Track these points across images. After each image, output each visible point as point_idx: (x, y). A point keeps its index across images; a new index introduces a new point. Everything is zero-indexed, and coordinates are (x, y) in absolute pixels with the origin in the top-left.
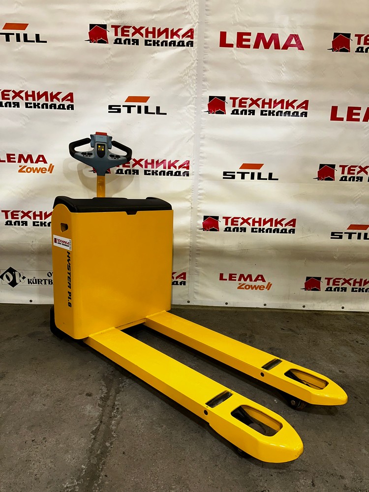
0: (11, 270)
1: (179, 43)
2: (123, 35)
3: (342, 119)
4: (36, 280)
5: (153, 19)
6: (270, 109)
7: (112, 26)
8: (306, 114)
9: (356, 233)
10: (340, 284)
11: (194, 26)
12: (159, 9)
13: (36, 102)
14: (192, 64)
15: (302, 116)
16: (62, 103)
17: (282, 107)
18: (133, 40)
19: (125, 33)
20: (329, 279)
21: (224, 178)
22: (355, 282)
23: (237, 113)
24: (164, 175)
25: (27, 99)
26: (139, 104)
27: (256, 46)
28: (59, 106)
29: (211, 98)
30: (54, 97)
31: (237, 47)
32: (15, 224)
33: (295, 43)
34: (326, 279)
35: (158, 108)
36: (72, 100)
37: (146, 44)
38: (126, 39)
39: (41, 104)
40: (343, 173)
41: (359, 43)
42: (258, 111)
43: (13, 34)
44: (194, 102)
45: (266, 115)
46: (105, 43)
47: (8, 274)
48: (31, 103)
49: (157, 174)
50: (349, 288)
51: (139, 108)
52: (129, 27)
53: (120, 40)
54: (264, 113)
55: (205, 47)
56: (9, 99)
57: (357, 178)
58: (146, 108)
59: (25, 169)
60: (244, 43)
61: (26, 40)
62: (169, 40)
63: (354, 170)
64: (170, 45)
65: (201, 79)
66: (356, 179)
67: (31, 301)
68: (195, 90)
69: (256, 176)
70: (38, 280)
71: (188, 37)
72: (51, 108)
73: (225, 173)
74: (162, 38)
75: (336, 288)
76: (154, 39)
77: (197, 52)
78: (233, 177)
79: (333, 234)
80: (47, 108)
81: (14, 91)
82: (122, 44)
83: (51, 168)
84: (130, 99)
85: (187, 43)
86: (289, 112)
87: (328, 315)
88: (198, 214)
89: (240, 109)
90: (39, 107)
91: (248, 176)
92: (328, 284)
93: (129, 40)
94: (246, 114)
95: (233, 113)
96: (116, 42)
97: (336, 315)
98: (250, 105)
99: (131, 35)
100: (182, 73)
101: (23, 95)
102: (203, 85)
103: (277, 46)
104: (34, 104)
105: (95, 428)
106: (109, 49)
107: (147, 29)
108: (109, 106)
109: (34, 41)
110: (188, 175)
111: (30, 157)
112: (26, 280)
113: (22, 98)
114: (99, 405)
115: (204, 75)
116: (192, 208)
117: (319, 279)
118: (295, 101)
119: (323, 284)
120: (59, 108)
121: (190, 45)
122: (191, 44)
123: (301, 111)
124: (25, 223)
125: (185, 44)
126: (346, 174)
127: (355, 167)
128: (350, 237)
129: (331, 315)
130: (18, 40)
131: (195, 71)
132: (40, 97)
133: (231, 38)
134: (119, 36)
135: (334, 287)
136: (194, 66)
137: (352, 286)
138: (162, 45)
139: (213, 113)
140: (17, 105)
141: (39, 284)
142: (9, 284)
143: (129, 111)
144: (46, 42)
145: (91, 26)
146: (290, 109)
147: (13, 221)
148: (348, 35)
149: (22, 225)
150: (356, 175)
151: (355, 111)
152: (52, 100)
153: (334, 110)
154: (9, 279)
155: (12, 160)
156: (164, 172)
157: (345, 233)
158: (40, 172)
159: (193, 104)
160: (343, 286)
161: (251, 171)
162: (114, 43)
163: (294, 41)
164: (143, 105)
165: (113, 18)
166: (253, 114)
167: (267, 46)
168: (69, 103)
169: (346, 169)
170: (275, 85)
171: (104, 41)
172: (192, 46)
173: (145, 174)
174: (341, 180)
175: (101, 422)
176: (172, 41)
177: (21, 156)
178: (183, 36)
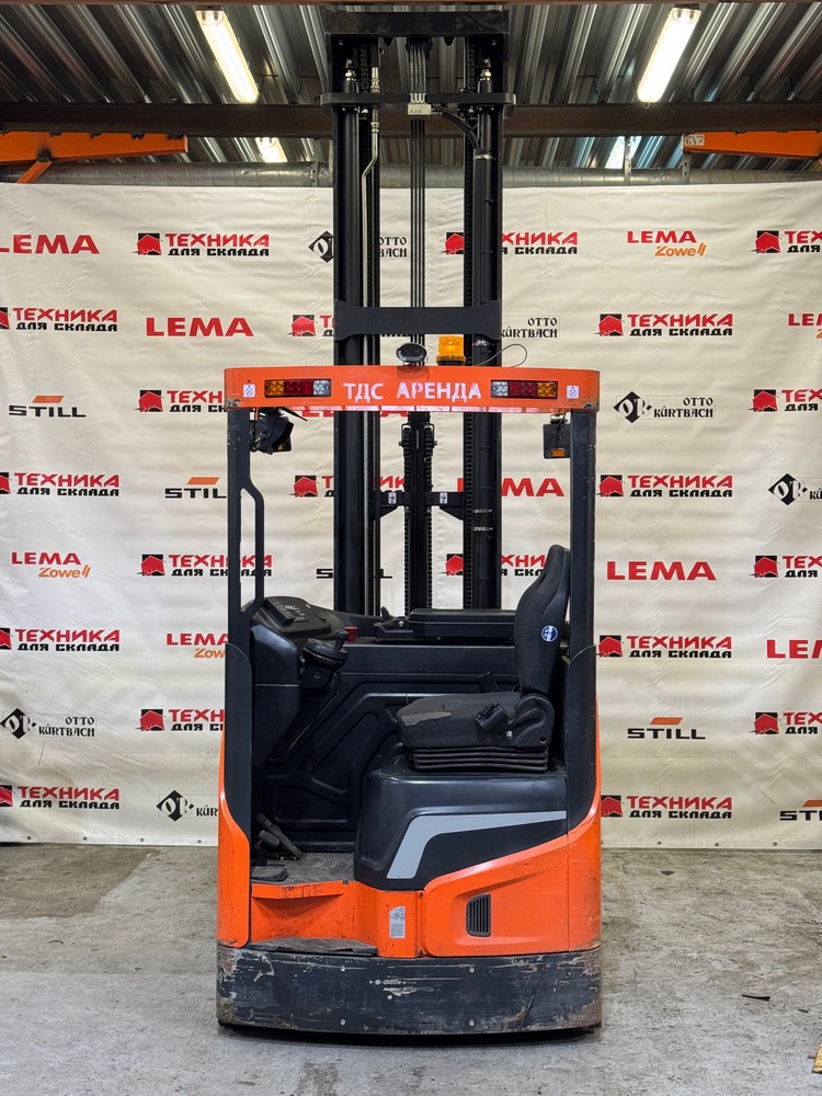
0: (175, 796)
3: (622, 578)
4: (208, 810)
6: (527, 568)
7: (323, 477)
9: (663, 730)
10: (650, 805)
17: (543, 565)
20: (633, 800)
22: (672, 802)
25: (213, 565)
29: (449, 556)
30: (248, 561)
32: (185, 729)
33: (553, 489)
34: (628, 798)
36: (270, 565)
41: (634, 485)
43: (200, 490)
45: (522, 575)
46: (314, 496)
47: (170, 801)
48: (217, 570)
50: (665, 811)
53: (333, 492)
56: (190, 566)
57: (654, 652)
59: (203, 653)
61: (215, 495)
63: (648, 642)
66: (652, 654)
67: (199, 842)
70: (212, 809)
75: (645, 812)
81: (197, 557)
92: (633, 806)
101: (208, 560)
103: (530, 493)
108: (318, 570)
109: (225, 497)
111: (211, 637)
113: (206, 564)
117: (619, 798)
119: (626, 807)
120: (253, 574)
124: (200, 727)
126: (637, 648)
127: (649, 638)
134: (332, 488)
135: (641, 811)
137: (669, 809)
139: (453, 575)
140: (200, 572)
142: (170, 816)
147: (183, 724)
148: (619, 477)
149: (195, 730)
150: (651, 649)
152: (244, 566)
153: (611, 566)
154: (169, 808)
155: (186, 642)
157: (648, 730)
160: (655, 809)
162: (326, 496)
163: (551, 486)
166: (506, 575)
167: (517, 492)
168: (266, 568)
169: (637, 641)
171: (313, 494)
174: (632, 655)
177: (199, 637)
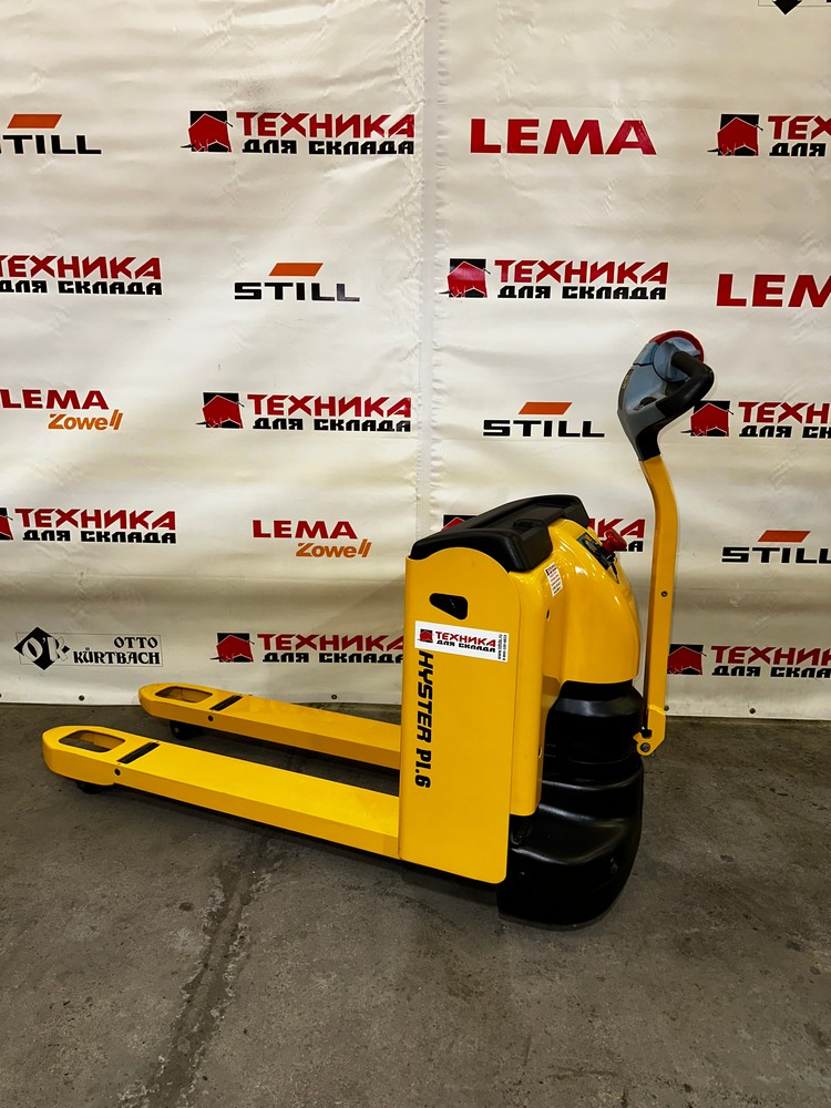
0: (39, 634)
1: (383, 146)
2: (262, 132)
3: (742, 302)
4: (90, 653)
5: (325, 98)
6: (583, 285)
7: (239, 115)
8: (662, 293)
9: (778, 549)
10: (746, 659)
11: (414, 109)
12: (338, 76)
13: (82, 280)
14: (412, 190)
15: (653, 297)
16: (137, 281)
17: (610, 280)
18: (284, 143)
19: (266, 129)
20: (720, 650)
21: (486, 434)
22: (779, 655)
23: (512, 295)
24: (357, 429)
25: (62, 274)
26: (300, 279)
27: (551, 148)
28: (131, 287)
29: (454, 263)
30: (119, 268)
31: (509, 151)
32: (44, 538)
33: (636, 140)
34: (713, 648)
35: (341, 288)
36: (156, 274)
37: (312, 151)
38: (269, 142)
39: (92, 284)
40: (747, 419)
41: (778, 135)
42: (557, 289)
43: (30, 137)
44: (417, 273)
45: (574, 296)
46: (225, 150)
47: (33, 641)
48: (70, 283)
49: (341, 428)
50: (766, 668)
51: (301, 287)
52: (275, 115)
53: (256, 143)
54: (570, 292)
55: (438, 154)
56: (24, 274)
57: (780, 429)
58: (316, 287)
59: (61, 422)
60: (524, 143)
61: (56, 149)
62: (362, 141)
63: (772, 413)
64: (364, 152)
65: (430, 223)
66: (776, 433)
67: (82, 698)
68: (418, 246)
69: (555, 429)
70: (96, 654)
71: (402, 132)
72: (113, 291)
73: (488, 424)
74: (347, 136)
75: (737, 668)
76: (329, 139)
77: (423, 165)
78: (506, 432)
79: (727, 551)
80: (104, 291)
81: (34, 259)
82: (260, 151)
83: (117, 419)
84: (280, 269)
85: (400, 146)
86: (626, 289)
87: (719, 727)
88: (432, 511)
89: (518, 286)
90: (88, 291)
91: (538, 430)
92: (719, 659)
93: (275, 143)
94: (530, 296)
95: (502, 295)
96: (247, 149)
97: (739, 726)
98: (540, 277)
99: (278, 132)
100: (389, 211)
101: (53, 265)
102: (437, 236)
103: (596, 148)
104: (78, 284)
105: (192, 978)
106: (234, 163)
107: (313, 119)
108: (236, 284)
109: (73, 152)
110: (408, 428)
111: (71, 395)
112: (70, 654)
113: (51, 272)
114: (205, 929)
115: (437, 214)
116: (418, 498)
117: (699, 648)
118: (637, 265)
119: (708, 660)
120: (131, 291)
121: (406, 151)
122: (408, 147)
123: (651, 286)
124: (66, 535)
125: (396, 148)
126: (753, 421)
127: (775, 405)
128: (765, 559)
129: (725, 727)
130: (41, 149)
131: (419, 206)
132: (88, 269)
133: (496, 133)
134: (255, 135)
135: (731, 666)
136: (415, 194)
137: (772, 665)
138: (347, 152)
139: (460, 296)
140: (41, 286)
141: (97, 661)
142: (36, 662)
143: (279, 295)
144: (99, 152)
145: (195, 115)
146: (628, 283)
147: (41, 530)
148: (754, 119)
149: (59, 539)
150: (775, 424)
151: (771, 285)
152: (115, 275)
153: (725, 282)
154: (34, 652)
155: (34, 402)
156: (357, 422)
157: (754, 549)
158: (94, 427)
159: (417, 277)
160: (753, 664)
161: (544, 418)
162: (244, 151)
163: (634, 136)
164: (308, 281)
165: (239, 97)
166: (547, 296)
167: (574, 147)
168: (151, 280)
169: (754, 411)
170: (592, 232)
171: (222, 146)
172: (411, 152)
173: (317, 427)
174: (744, 433)
175: (206, 966)
176: (367, 143)
177: (53, 395)
178: (392, 131)
